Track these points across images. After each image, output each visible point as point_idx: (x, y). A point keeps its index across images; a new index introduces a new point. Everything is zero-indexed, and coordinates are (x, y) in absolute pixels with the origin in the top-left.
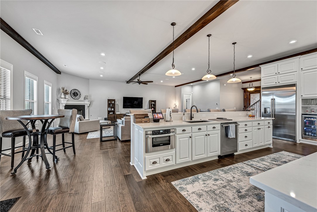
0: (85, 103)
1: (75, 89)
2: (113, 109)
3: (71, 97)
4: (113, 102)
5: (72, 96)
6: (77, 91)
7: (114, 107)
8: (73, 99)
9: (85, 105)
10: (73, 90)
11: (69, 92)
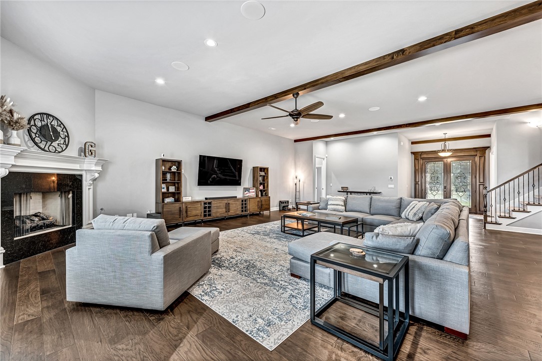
0: (85, 167)
1: (48, 115)
2: (172, 189)
3: (31, 143)
4: (174, 169)
5: (37, 140)
6: (55, 123)
7: (178, 183)
8: (40, 151)
9: (84, 173)
10: (38, 117)
11: (25, 122)
